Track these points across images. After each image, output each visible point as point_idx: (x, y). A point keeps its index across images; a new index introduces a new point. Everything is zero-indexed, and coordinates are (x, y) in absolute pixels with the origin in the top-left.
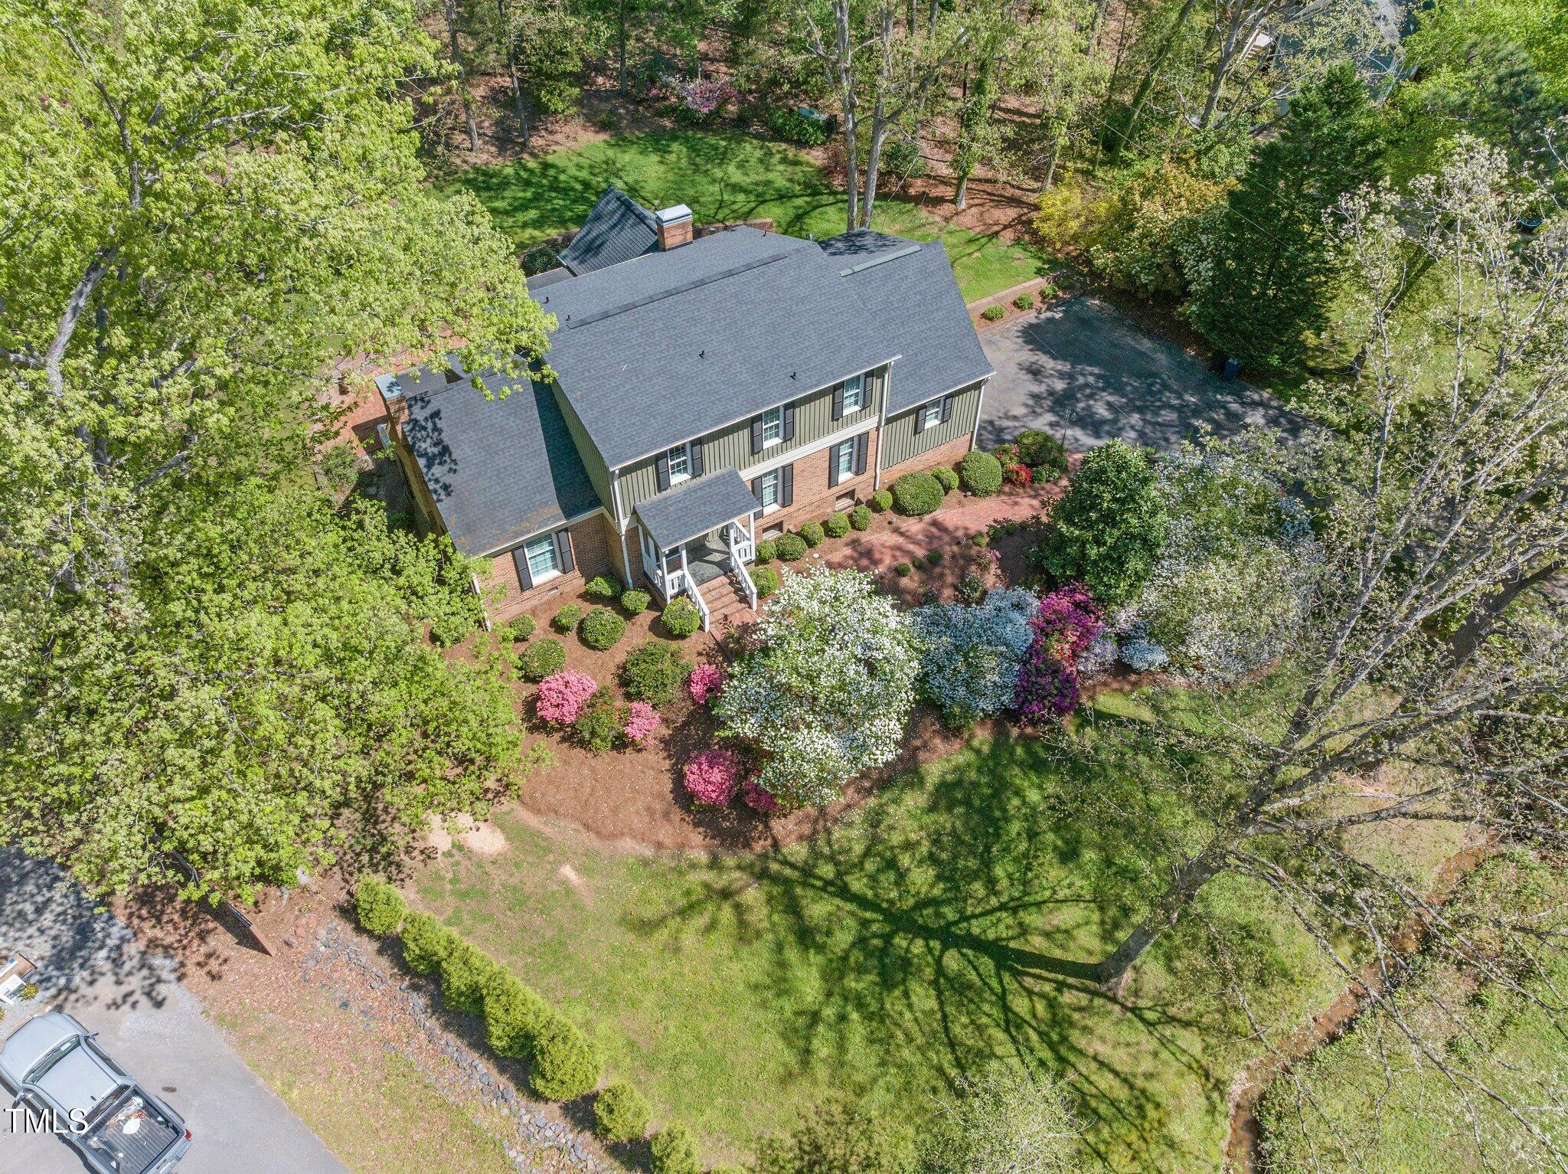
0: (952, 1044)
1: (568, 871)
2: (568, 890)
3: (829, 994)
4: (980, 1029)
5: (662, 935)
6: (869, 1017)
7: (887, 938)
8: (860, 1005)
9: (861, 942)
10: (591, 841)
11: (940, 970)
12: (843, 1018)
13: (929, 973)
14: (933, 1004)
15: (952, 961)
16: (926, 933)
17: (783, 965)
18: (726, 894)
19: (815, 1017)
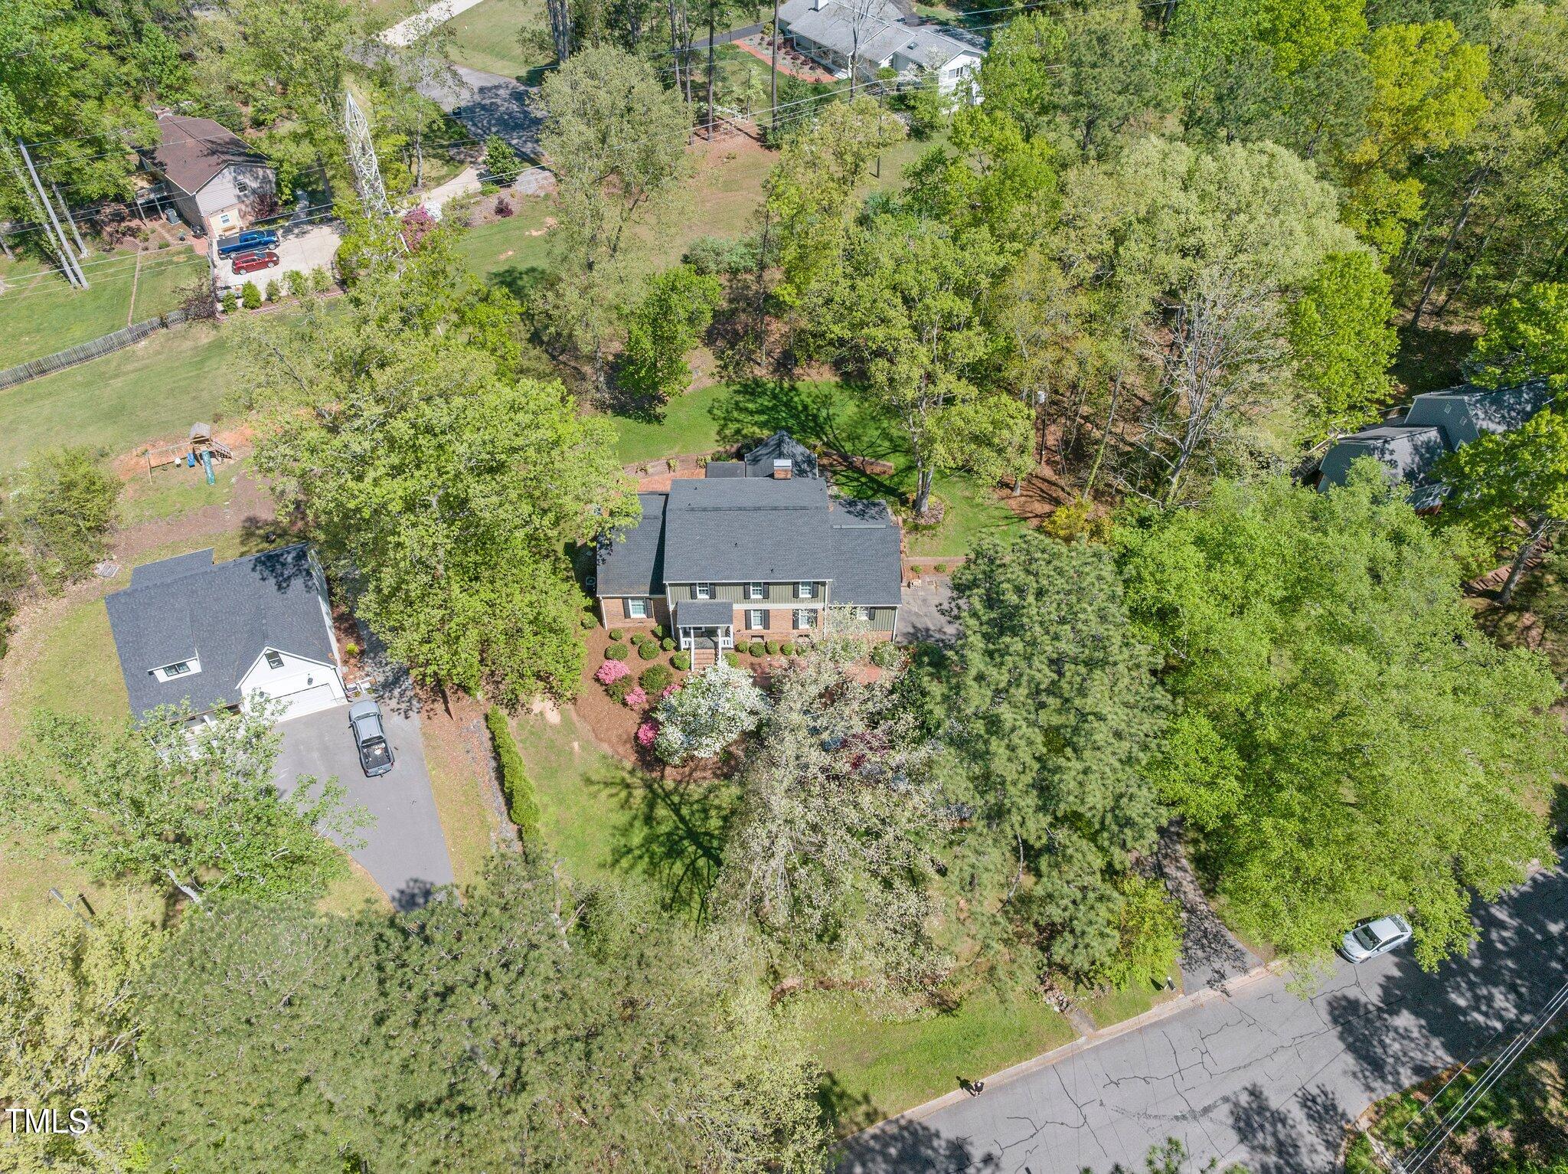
0: (676, 891)
1: (576, 745)
2: (571, 753)
3: (642, 845)
4: (691, 893)
5: (596, 788)
6: (651, 863)
7: (682, 838)
8: (651, 858)
9: (669, 834)
10: (591, 736)
11: (693, 862)
12: (641, 857)
13: (687, 861)
14: (681, 873)
15: (701, 862)
16: (699, 845)
17: (631, 825)
18: (628, 786)
19: (630, 851)
